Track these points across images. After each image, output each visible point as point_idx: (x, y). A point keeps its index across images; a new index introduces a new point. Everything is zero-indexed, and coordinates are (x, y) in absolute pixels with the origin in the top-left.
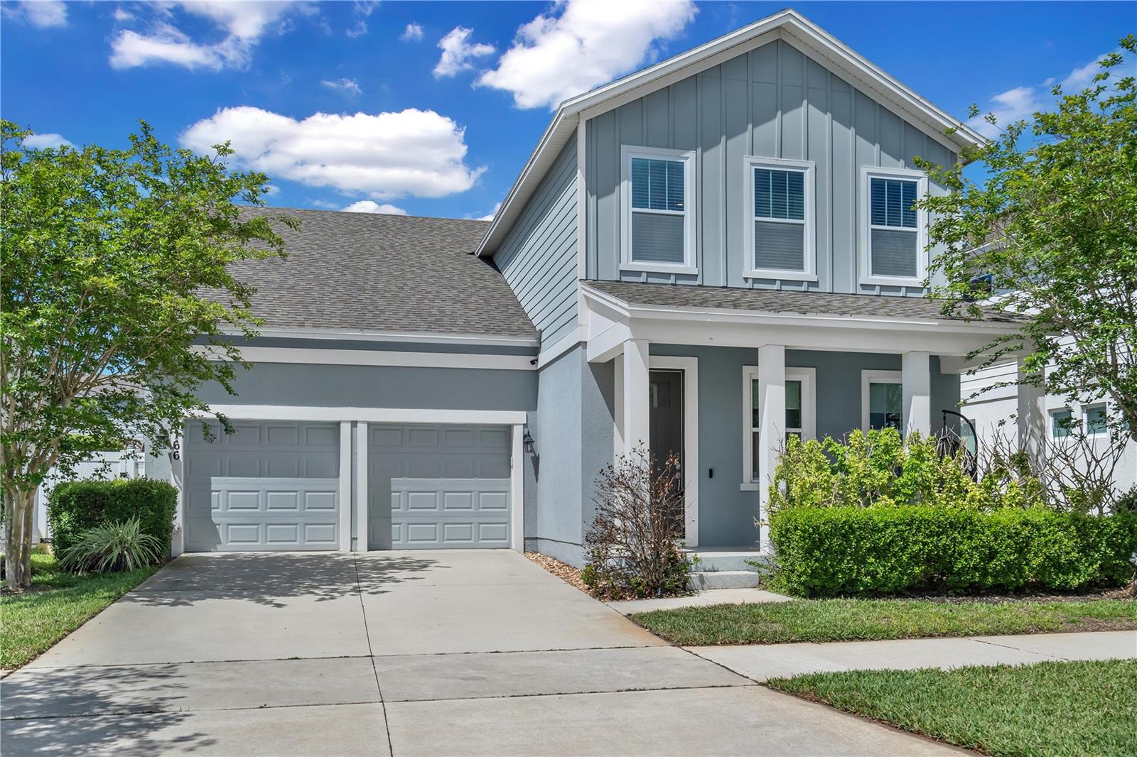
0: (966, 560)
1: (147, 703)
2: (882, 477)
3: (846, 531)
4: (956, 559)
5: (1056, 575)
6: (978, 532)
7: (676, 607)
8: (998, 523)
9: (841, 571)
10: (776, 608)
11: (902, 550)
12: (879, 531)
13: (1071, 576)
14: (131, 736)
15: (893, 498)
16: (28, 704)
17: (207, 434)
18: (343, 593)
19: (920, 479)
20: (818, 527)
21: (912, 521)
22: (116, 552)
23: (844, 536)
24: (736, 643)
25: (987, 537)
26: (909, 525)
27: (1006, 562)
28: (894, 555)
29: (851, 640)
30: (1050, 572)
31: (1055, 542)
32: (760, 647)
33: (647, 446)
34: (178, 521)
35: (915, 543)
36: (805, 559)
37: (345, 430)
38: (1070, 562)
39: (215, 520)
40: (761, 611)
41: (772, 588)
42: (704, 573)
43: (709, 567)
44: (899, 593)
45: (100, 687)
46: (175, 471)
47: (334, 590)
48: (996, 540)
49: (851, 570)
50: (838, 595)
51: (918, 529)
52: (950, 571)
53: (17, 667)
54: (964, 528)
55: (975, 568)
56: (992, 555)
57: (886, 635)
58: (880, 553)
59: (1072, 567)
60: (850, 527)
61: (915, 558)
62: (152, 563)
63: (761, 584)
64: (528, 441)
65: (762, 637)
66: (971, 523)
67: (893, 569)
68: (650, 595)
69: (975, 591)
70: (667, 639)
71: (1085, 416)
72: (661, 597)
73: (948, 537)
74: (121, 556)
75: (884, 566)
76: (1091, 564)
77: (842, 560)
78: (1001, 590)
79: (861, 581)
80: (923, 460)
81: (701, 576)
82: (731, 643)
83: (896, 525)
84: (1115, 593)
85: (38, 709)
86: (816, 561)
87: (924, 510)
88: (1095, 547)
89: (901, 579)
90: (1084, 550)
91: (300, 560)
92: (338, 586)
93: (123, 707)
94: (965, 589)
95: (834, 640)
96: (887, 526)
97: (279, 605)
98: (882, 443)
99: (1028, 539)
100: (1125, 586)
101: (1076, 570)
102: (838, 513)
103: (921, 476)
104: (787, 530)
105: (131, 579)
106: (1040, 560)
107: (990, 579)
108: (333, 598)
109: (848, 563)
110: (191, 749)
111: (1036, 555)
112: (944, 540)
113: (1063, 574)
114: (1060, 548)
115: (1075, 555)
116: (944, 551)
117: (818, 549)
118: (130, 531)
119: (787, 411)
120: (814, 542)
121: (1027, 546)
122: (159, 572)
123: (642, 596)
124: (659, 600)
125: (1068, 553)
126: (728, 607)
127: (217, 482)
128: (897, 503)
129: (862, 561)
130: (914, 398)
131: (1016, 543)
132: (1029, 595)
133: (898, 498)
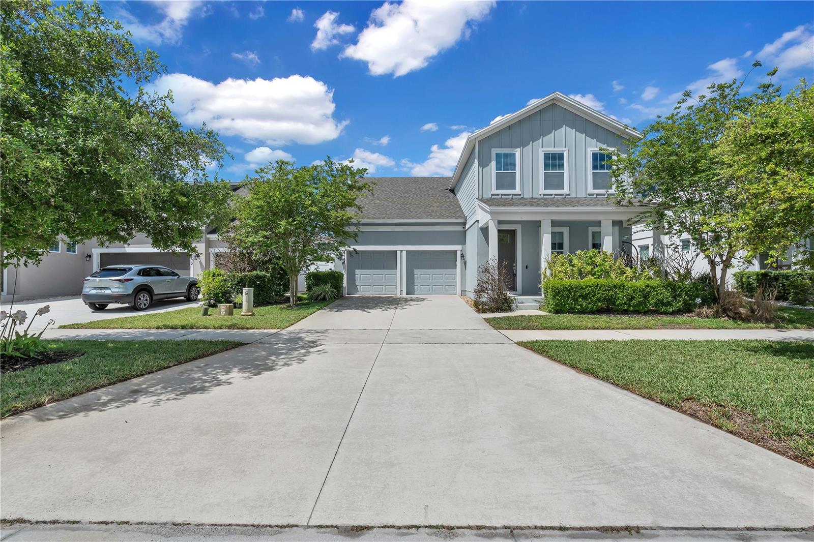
0: (621, 300)
1: (314, 340)
2: (589, 268)
3: (570, 289)
4: (617, 300)
5: (662, 307)
6: (626, 289)
7: (503, 316)
8: (635, 286)
9: (568, 304)
10: (539, 317)
11: (593, 296)
12: (583, 289)
13: (668, 307)
14: (305, 349)
15: (593, 276)
16: (282, 339)
17: (351, 255)
18: (390, 309)
19: (604, 269)
20: (558, 287)
21: (597, 285)
22: (323, 294)
23: (569, 291)
24: (518, 329)
25: (630, 291)
26: (596, 287)
27: (639, 302)
28: (590, 298)
29: (564, 329)
30: (659, 306)
31: (661, 294)
32: (528, 331)
33: (497, 257)
34: (345, 284)
35: (598, 294)
36: (553, 299)
37: (399, 253)
38: (668, 302)
39: (357, 284)
40: (533, 318)
41: (544, 310)
42: (518, 304)
43: (520, 301)
44: (593, 312)
45: (303, 335)
46: (344, 268)
47: (388, 308)
48: (634, 292)
49: (572, 303)
50: (566, 313)
51: (600, 288)
52: (614, 304)
53: (284, 329)
54: (620, 288)
55: (625, 303)
56: (633, 298)
57: (579, 328)
58: (584, 297)
59: (669, 304)
60: (571, 287)
61: (599, 300)
62: (335, 298)
63: (540, 308)
64: (462, 256)
65: (528, 327)
66: (623, 286)
67: (589, 303)
68: (496, 312)
69: (625, 312)
70: (493, 327)
71: (681, 244)
72: (500, 312)
73: (613, 291)
74: (325, 296)
75: (586, 302)
76: (678, 303)
77: (568, 300)
78: (637, 312)
79: (576, 308)
80: (606, 262)
81: (517, 305)
82: (516, 329)
83: (591, 287)
84: (689, 315)
85: (284, 341)
86: (557, 300)
87: (603, 281)
88: (680, 296)
89: (593, 307)
90: (675, 297)
91: (383, 298)
92: (391, 307)
93: (307, 341)
94: (622, 312)
95: (557, 329)
96: (587, 287)
97: (369, 312)
98: (589, 255)
99: (649, 293)
100: (694, 311)
101: (671, 305)
102: (567, 282)
103: (605, 268)
104: (547, 288)
105: (326, 303)
106: (654, 301)
107: (632, 308)
108: (387, 310)
109: (571, 301)
110: (319, 354)
111: (652, 298)
112: (611, 293)
113: (665, 306)
114: (663, 296)
115: (670, 299)
116: (611, 297)
117: (558, 295)
118: (328, 287)
119: (552, 243)
120: (556, 293)
121: (648, 295)
122: (337, 301)
123: (493, 312)
124: (499, 313)
125: (667, 298)
126: (522, 316)
127: (357, 271)
128: (595, 278)
129: (576, 300)
130: (606, 237)
131: (643, 294)
132: (650, 314)
133: (595, 276)
